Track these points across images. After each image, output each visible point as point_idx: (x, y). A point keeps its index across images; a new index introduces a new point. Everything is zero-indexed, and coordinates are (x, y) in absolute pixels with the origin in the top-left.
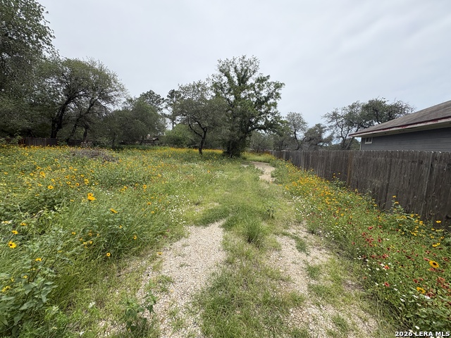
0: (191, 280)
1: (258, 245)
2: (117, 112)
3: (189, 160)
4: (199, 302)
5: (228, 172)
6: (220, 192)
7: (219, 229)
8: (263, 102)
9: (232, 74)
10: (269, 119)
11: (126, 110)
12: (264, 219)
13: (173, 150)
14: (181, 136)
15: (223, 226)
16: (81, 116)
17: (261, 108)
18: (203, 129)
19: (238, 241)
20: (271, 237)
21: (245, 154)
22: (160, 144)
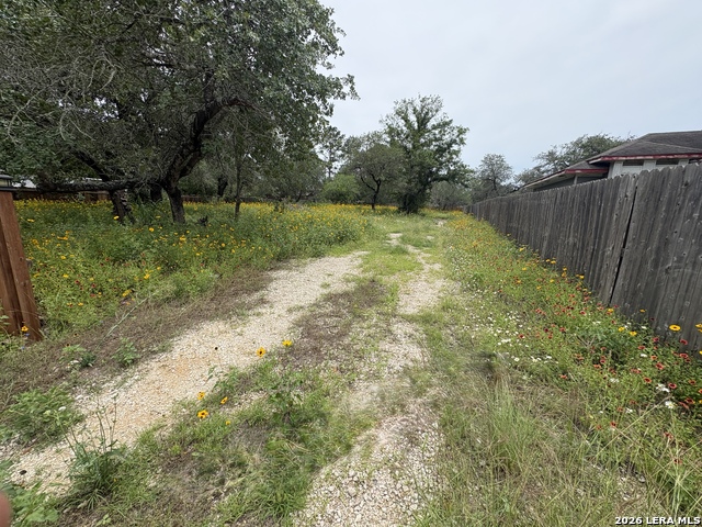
8: (445, 149)
10: (452, 168)
14: (344, 190)
17: (441, 156)
18: (377, 182)
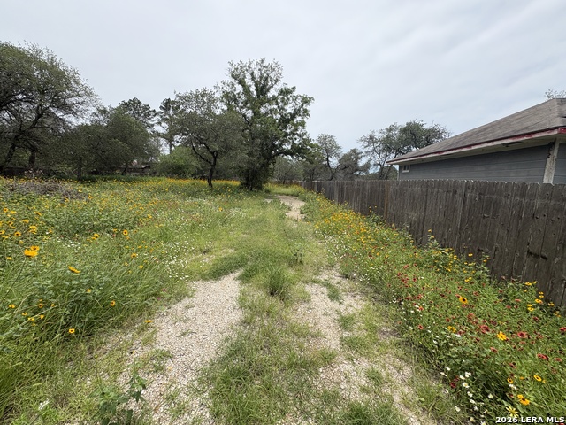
0: (197, 351)
1: (284, 298)
2: (83, 128)
3: (194, 194)
4: (207, 377)
5: (247, 209)
6: (237, 235)
7: (234, 281)
8: (289, 120)
9: (249, 81)
10: (297, 142)
11: (96, 125)
12: (290, 266)
13: (172, 181)
14: (181, 162)
15: (239, 278)
16: (22, 132)
17: (285, 127)
18: (213, 153)
19: (258, 295)
20: (299, 286)
21: (269, 186)
22: (153, 174)
